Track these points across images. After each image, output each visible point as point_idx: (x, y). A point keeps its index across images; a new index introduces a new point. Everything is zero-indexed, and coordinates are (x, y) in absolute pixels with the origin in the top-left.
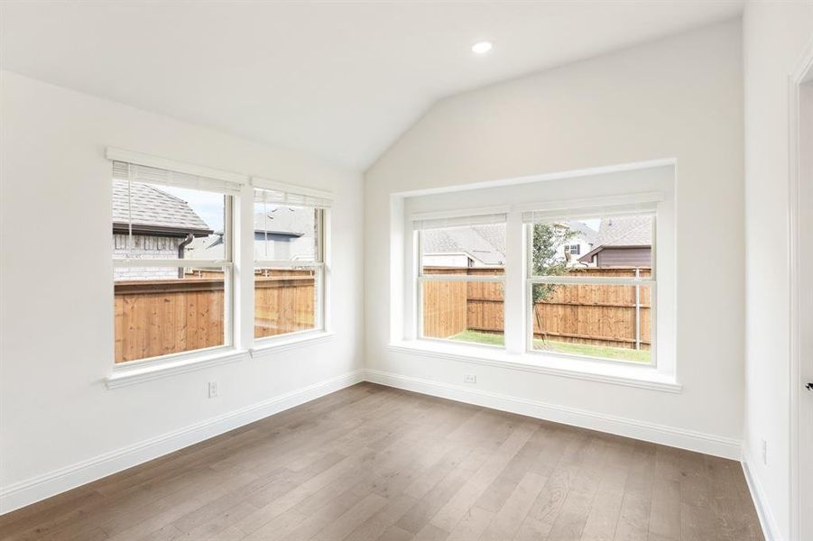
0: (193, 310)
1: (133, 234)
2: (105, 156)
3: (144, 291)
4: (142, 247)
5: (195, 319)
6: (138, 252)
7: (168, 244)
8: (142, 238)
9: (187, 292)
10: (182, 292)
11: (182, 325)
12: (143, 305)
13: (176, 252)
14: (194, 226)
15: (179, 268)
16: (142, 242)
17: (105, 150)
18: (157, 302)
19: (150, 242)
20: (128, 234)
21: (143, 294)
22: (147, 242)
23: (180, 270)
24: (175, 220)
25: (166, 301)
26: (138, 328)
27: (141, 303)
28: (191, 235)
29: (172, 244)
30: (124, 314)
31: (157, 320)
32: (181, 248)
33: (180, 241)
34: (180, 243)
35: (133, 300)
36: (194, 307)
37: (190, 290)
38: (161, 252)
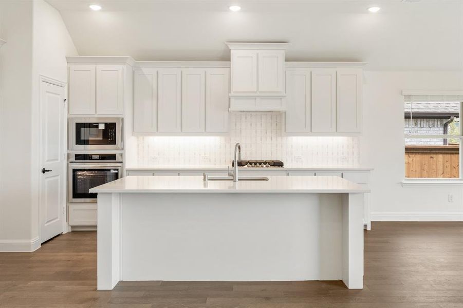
0: (448, 164)
1: (413, 118)
2: (402, 94)
3: (418, 151)
4: (419, 126)
5: (449, 170)
6: (416, 129)
7: (436, 123)
8: (419, 121)
9: (444, 153)
10: (441, 153)
11: (441, 172)
12: (418, 159)
13: (442, 129)
14: (454, 111)
15: (444, 139)
16: (419, 123)
17: (402, 92)
18: (426, 157)
19: (424, 123)
20: (410, 118)
21: (419, 153)
22: (422, 123)
23: (445, 141)
24: (441, 108)
25: (431, 157)
26: (416, 171)
27: (417, 158)
28: (452, 117)
29: (439, 123)
30: (408, 162)
31: (426, 167)
32: (445, 126)
33: (445, 121)
34: (444, 122)
35: (413, 156)
36: (449, 162)
37: (446, 152)
38: (431, 129)
